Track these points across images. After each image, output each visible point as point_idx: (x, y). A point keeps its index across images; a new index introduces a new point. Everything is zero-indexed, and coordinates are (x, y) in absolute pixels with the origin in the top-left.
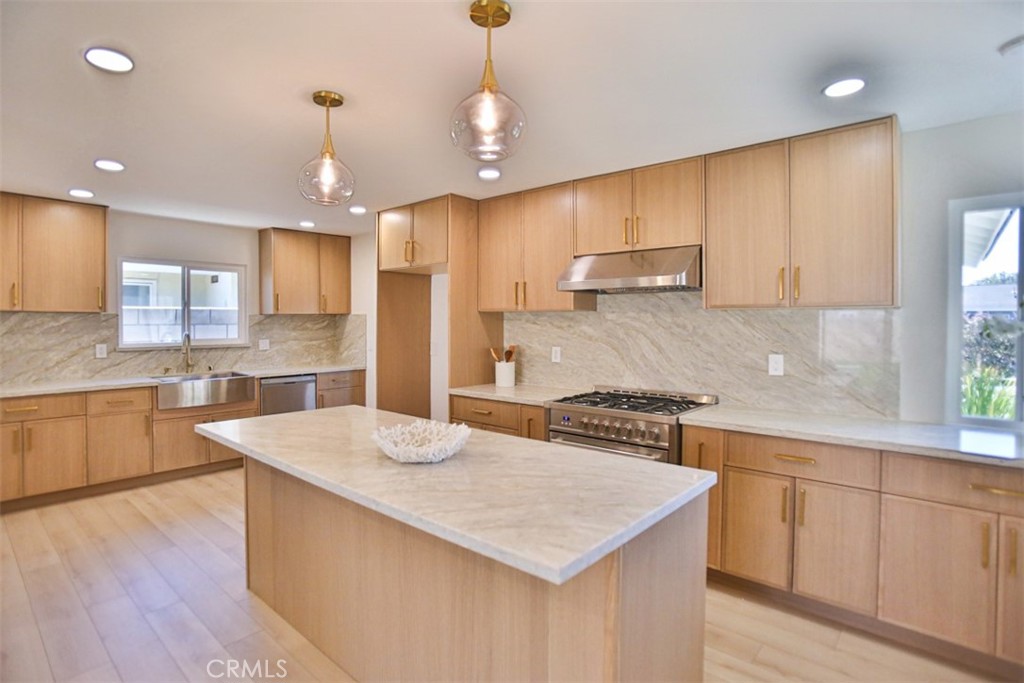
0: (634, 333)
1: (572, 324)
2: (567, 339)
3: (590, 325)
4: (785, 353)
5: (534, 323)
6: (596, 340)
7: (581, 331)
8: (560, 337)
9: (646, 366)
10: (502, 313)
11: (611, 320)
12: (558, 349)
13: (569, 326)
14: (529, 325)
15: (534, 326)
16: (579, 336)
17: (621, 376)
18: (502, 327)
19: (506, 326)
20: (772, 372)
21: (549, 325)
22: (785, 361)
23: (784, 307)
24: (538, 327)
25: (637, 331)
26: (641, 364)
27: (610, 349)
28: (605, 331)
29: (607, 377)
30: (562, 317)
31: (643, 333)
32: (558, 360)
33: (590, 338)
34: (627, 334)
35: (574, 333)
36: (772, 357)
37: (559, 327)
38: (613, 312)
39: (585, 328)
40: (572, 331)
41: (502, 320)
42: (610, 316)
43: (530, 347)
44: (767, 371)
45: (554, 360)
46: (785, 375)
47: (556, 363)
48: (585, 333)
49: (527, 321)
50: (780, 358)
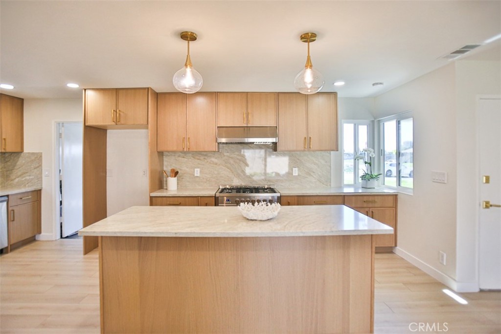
0: (238, 161)
1: (206, 158)
2: (203, 165)
3: (216, 158)
4: (298, 167)
5: (184, 157)
6: (219, 165)
7: (211, 161)
8: (199, 164)
9: (244, 175)
10: (163, 152)
11: (227, 156)
12: (199, 170)
13: (204, 159)
14: (180, 158)
15: (183, 159)
16: (210, 163)
17: (232, 180)
18: (163, 159)
19: (165, 159)
20: (294, 174)
21: (192, 158)
22: (298, 170)
23: (306, 151)
24: (186, 159)
25: (240, 160)
26: (242, 175)
27: (226, 168)
28: (224, 161)
29: (225, 181)
30: (201, 154)
31: (242, 161)
32: (198, 175)
33: (216, 164)
34: (235, 162)
35: (208, 162)
36: (294, 169)
37: (198, 159)
38: (228, 152)
39: (213, 159)
40: (206, 161)
41: (163, 156)
42: (226, 154)
43: (181, 170)
44: (292, 174)
45: (196, 175)
46: (298, 175)
47: (197, 177)
48: (213, 162)
49: (179, 156)
50: (297, 169)
